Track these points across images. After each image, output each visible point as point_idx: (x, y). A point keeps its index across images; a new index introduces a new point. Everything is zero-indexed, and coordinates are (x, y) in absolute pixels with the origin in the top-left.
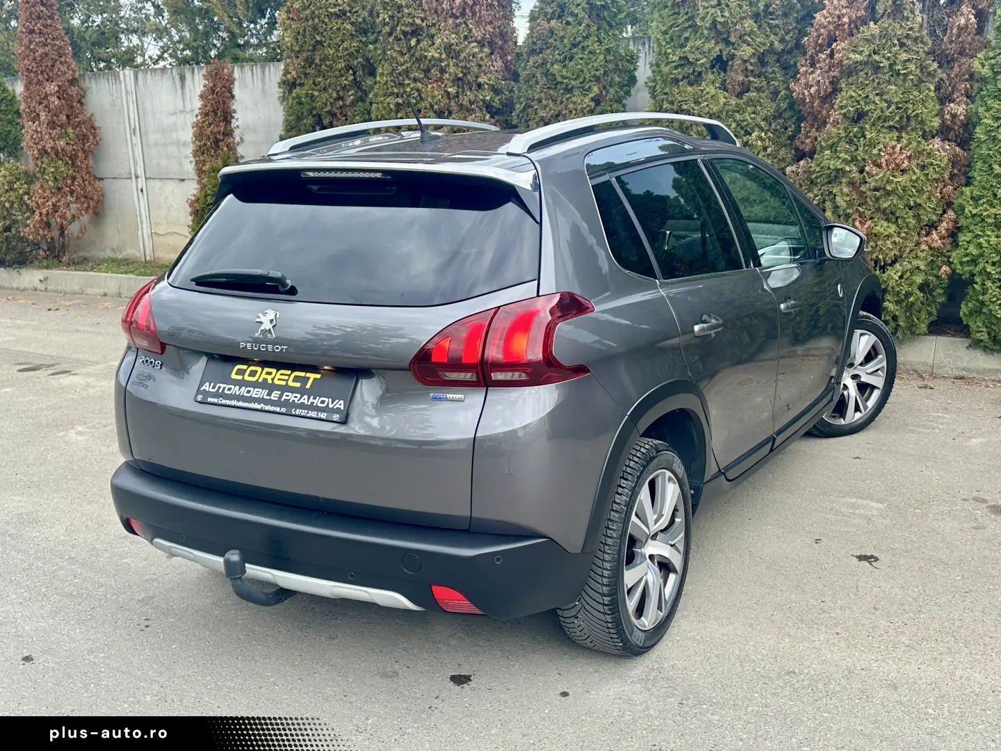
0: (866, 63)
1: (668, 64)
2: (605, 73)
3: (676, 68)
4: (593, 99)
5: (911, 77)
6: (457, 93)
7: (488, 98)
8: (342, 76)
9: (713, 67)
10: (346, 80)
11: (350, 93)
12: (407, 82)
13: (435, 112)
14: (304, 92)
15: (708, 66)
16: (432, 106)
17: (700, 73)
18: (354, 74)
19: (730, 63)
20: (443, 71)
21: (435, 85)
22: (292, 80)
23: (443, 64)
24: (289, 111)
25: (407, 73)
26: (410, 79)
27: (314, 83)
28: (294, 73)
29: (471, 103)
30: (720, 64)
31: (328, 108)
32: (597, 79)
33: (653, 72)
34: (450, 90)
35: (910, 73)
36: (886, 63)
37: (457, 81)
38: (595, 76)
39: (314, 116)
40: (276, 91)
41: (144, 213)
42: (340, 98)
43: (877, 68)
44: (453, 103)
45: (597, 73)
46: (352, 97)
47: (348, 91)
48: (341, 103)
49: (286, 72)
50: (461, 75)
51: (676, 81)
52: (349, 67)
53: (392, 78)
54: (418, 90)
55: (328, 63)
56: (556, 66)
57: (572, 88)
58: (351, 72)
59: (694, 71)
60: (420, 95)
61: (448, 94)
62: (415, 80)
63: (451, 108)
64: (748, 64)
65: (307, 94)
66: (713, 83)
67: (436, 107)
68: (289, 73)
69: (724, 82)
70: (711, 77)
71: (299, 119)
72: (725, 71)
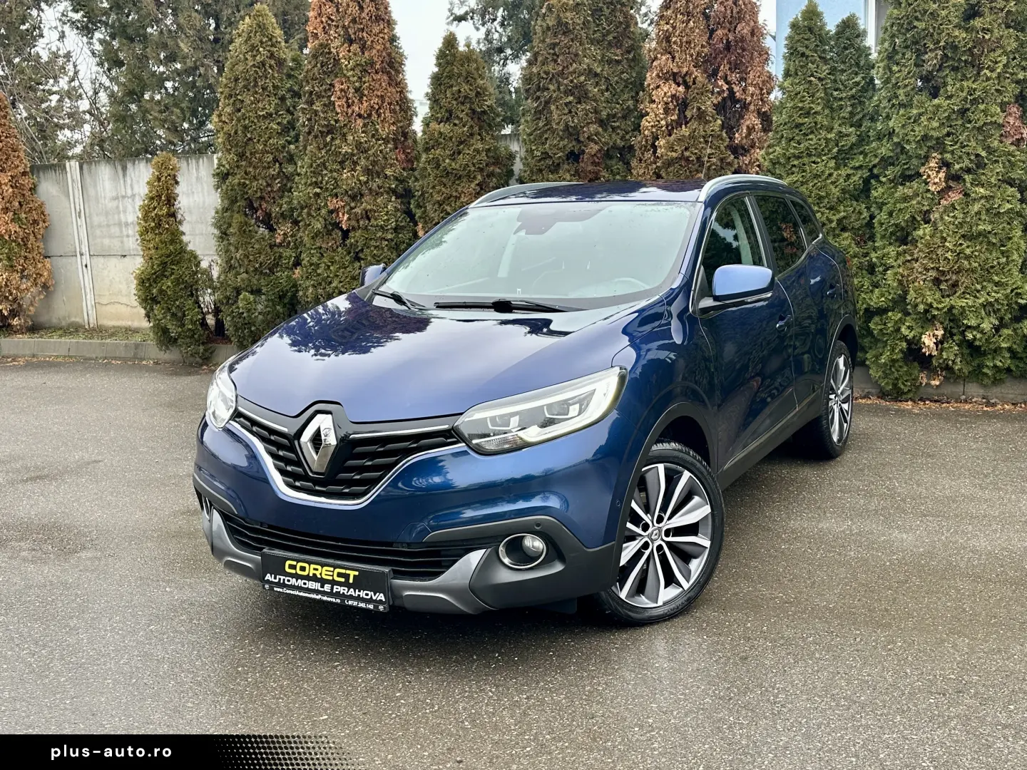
0: (680, 158)
1: (533, 158)
2: (487, 165)
3: (540, 160)
4: (478, 185)
5: (714, 167)
6: (368, 179)
7: (393, 186)
8: (269, 168)
9: (568, 159)
10: (274, 170)
11: (277, 182)
12: (325, 172)
13: (349, 196)
14: (236, 181)
15: (564, 158)
16: (347, 192)
17: (558, 164)
18: (280, 164)
19: (581, 157)
20: (355, 163)
21: (349, 174)
22: (225, 171)
23: (355, 158)
24: (225, 196)
25: (324, 164)
26: (326, 169)
27: (246, 173)
28: (227, 166)
29: (379, 187)
30: (574, 157)
31: (259, 194)
32: (481, 170)
33: (524, 164)
34: (361, 178)
35: (714, 164)
36: (693, 158)
37: (368, 171)
38: (479, 168)
39: (245, 199)
40: (213, 181)
41: (88, 285)
42: (268, 185)
43: (687, 159)
44: (364, 188)
45: (481, 166)
46: (279, 185)
47: (275, 179)
48: (269, 189)
49: (220, 165)
50: (371, 167)
51: (541, 171)
52: (275, 160)
53: (312, 169)
54: (334, 179)
55: (257, 156)
56: (447, 161)
57: (460, 176)
58: (277, 165)
59: (553, 162)
60: (336, 182)
61: (360, 181)
62: (331, 171)
63: (363, 192)
64: (595, 158)
65: (239, 184)
66: (569, 171)
67: (350, 192)
68: (224, 166)
69: (577, 171)
70: (566, 166)
71: (233, 201)
72: (578, 163)
